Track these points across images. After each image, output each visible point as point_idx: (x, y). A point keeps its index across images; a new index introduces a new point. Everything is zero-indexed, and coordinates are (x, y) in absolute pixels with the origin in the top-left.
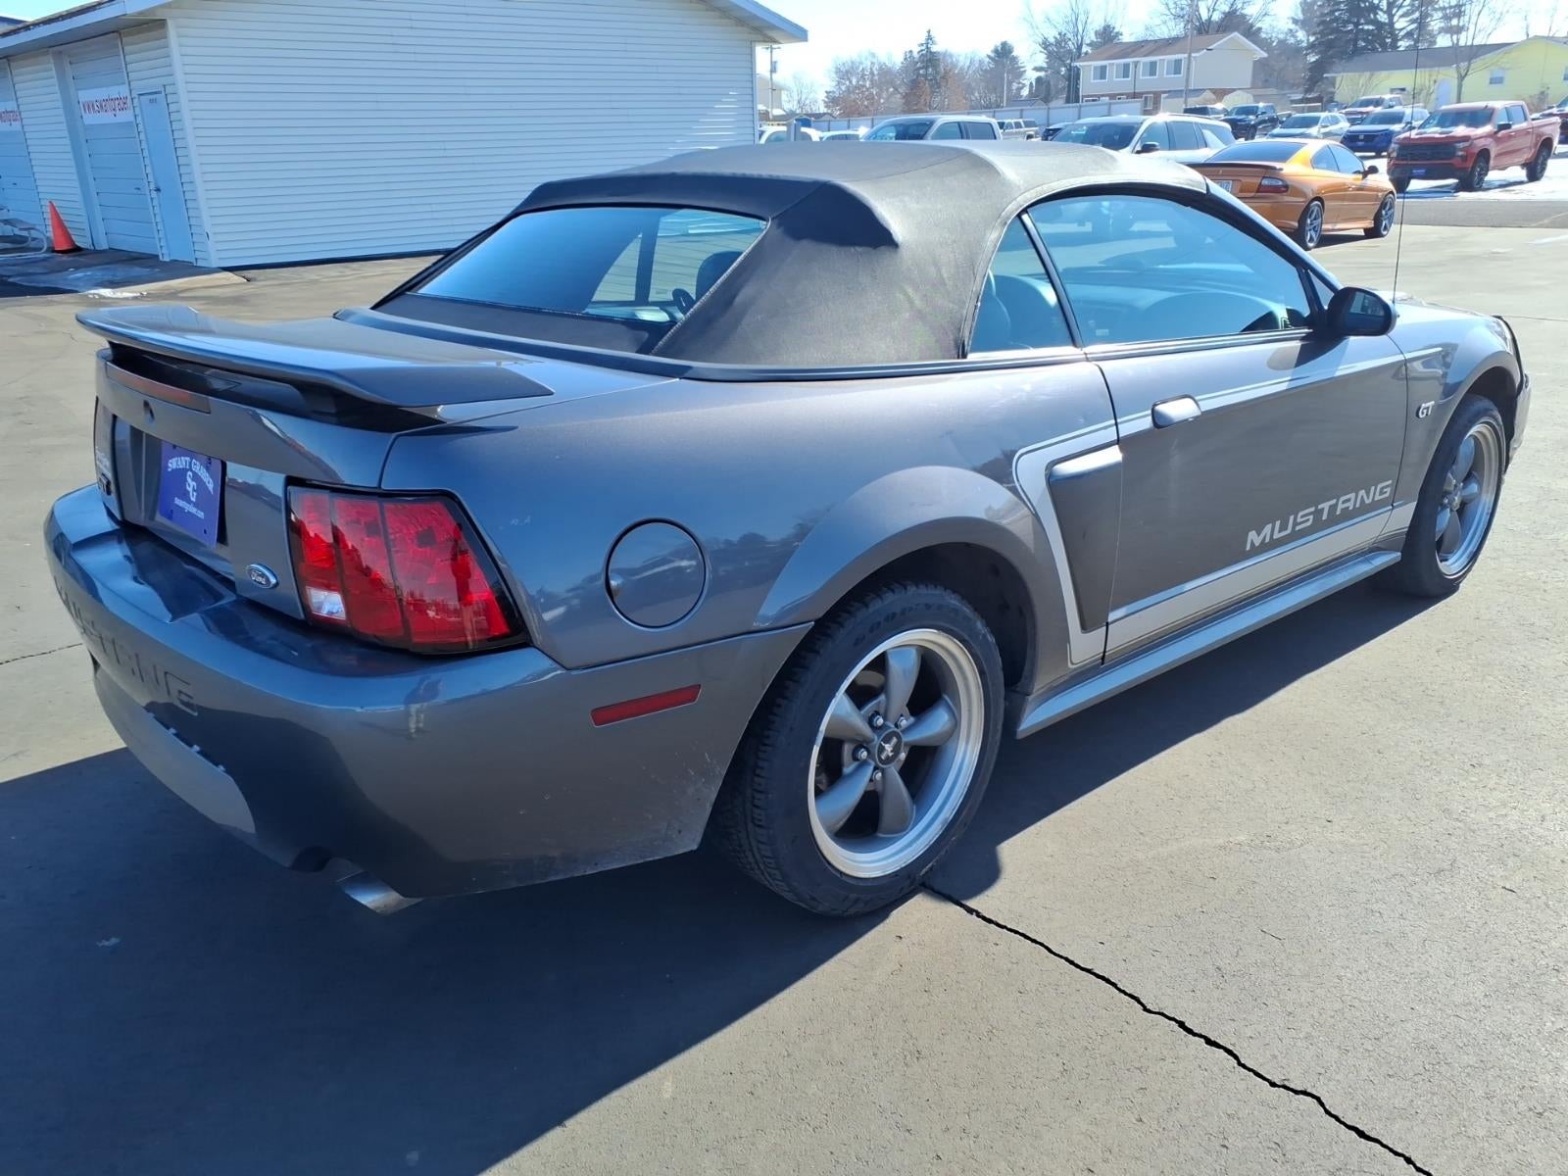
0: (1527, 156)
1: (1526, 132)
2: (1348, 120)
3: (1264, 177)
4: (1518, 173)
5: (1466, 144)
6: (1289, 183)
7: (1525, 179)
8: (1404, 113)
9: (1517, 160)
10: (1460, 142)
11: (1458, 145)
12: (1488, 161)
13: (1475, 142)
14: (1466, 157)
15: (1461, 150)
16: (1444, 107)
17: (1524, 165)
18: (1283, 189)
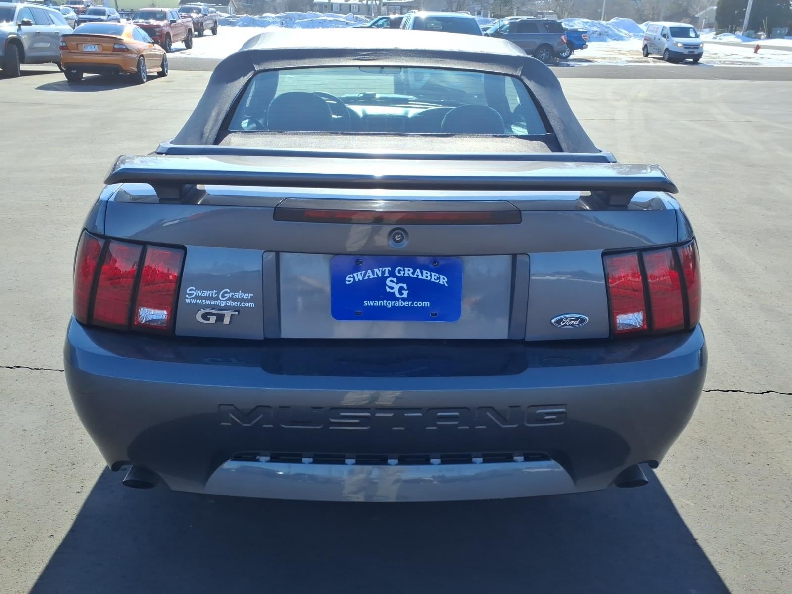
0: (183, 36)
1: (182, 25)
2: (75, 11)
3: (115, 44)
4: (182, 45)
5: (160, 29)
6: (128, 47)
7: (185, 47)
8: (105, 10)
9: (179, 39)
10: (157, 28)
11: (156, 29)
12: (170, 38)
13: (163, 28)
14: (161, 35)
15: (158, 32)
16: (141, 9)
17: (182, 41)
18: (126, 50)
